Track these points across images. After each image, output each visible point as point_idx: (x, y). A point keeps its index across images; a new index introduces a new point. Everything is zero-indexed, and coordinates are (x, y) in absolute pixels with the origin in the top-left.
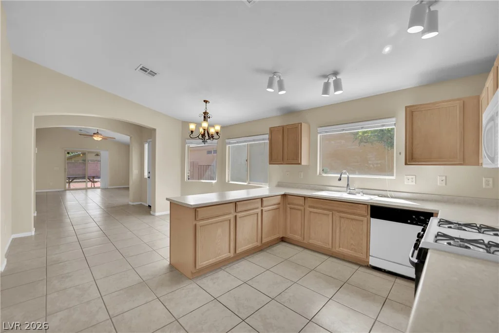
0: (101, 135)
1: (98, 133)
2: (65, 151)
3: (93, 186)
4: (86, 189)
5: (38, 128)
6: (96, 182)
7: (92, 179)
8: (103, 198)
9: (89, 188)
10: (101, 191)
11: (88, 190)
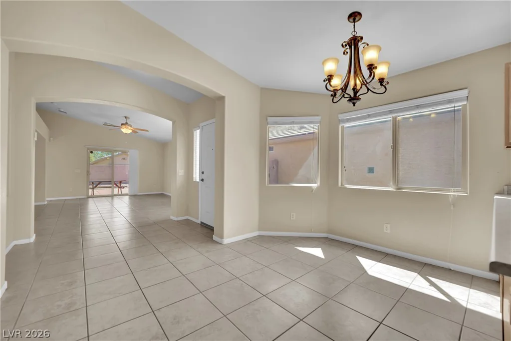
0: (131, 126)
1: (126, 123)
2: (88, 149)
3: (120, 193)
4: (112, 196)
5: (38, 102)
6: (123, 187)
7: (119, 184)
8: (131, 208)
9: (116, 195)
10: (130, 199)
11: (114, 197)
